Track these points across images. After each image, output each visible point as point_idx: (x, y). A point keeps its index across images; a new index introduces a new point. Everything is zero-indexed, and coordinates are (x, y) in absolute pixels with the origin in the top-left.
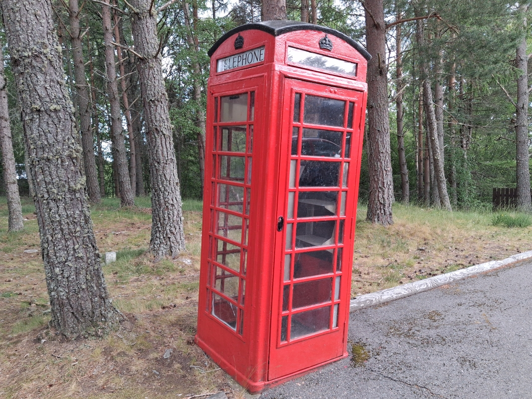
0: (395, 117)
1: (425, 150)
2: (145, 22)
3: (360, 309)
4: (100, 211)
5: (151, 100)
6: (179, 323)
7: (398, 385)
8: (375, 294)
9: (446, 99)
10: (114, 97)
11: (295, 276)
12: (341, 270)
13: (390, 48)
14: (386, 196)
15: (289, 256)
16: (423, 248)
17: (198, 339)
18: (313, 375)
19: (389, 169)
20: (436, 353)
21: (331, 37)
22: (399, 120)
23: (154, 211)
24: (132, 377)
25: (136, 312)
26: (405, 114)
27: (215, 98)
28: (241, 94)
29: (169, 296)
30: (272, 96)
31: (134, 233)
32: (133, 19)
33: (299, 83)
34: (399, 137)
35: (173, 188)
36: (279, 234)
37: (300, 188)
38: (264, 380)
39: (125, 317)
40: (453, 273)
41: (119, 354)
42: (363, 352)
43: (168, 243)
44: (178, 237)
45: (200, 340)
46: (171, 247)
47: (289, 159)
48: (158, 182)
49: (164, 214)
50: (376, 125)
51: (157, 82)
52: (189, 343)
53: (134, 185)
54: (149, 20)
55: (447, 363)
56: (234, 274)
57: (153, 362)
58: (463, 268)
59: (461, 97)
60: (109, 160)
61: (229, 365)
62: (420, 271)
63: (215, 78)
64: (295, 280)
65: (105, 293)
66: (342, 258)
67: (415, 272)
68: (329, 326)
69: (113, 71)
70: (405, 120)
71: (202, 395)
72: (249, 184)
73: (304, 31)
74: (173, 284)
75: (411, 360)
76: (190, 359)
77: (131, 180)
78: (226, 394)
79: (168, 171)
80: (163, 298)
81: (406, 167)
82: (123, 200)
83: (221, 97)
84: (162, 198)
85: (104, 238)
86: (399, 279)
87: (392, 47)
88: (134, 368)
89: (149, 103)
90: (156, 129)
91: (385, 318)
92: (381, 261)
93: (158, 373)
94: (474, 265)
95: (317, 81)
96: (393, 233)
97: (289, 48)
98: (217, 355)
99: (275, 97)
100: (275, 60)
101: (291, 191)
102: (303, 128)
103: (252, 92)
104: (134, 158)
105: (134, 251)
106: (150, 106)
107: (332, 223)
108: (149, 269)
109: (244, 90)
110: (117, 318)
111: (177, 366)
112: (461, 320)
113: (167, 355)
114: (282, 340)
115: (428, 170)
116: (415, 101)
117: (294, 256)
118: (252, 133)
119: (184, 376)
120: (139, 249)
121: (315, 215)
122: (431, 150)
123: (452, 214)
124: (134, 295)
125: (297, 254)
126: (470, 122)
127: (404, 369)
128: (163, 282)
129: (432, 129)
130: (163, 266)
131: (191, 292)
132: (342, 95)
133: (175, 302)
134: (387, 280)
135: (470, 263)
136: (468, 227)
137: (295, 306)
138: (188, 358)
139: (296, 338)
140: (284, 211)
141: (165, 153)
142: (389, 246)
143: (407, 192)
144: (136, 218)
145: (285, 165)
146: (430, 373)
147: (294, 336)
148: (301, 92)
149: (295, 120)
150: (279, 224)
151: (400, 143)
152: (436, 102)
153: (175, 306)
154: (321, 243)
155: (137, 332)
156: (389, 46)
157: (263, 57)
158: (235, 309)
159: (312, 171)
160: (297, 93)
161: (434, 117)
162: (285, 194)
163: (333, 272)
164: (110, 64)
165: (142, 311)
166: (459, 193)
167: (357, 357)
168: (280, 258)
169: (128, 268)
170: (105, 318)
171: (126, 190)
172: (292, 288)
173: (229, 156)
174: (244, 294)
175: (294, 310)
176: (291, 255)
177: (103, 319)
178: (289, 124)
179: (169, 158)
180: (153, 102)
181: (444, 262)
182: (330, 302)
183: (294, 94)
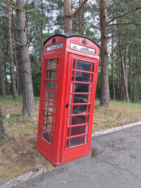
0: (111, 70)
1: (121, 81)
2: (22, 33)
3: (96, 137)
4: (5, 100)
5: (24, 61)
6: (31, 140)
7: (108, 165)
8: (101, 131)
9: (129, 64)
10: (12, 60)
11: (72, 125)
12: (89, 123)
13: (110, 46)
14: (106, 97)
15: (70, 117)
16: (119, 116)
17: (37, 147)
18: (78, 160)
19: (108, 88)
20: (122, 153)
21: (87, 40)
22: (112, 71)
23: (24, 100)
24: (12, 160)
25: (15, 136)
26: (114, 69)
27: (45, 60)
28: (54, 59)
29: (28, 131)
30: (65, 60)
31: (17, 108)
32: (18, 32)
33: (75, 56)
34: (112, 77)
35: (31, 92)
36: (66, 109)
37: (74, 93)
38: (60, 162)
39: (11, 138)
40: (129, 125)
41: (7, 152)
42: (96, 152)
43: (29, 112)
44: (32, 110)
45: (38, 147)
46: (29, 113)
47: (71, 82)
48: (25, 90)
49: (27, 101)
50: (103, 72)
51: (26, 54)
52: (33, 148)
53: (18, 91)
54: (24, 33)
55: (126, 157)
56: (50, 123)
57: (20, 155)
58: (133, 123)
59: (134, 63)
60: (10, 82)
61: (48, 156)
62: (118, 124)
63: (46, 53)
64: (72, 126)
65: (4, 129)
66: (89, 118)
67: (116, 124)
68: (84, 143)
69: (11, 50)
70: (114, 71)
71: (37, 167)
72: (56, 91)
73: (77, 37)
74: (29, 127)
75: (113, 156)
76: (34, 154)
77: (17, 89)
78: (46, 167)
79: (29, 86)
80: (26, 132)
81: (114, 87)
82: (14, 97)
83: (47, 60)
84: (27, 96)
85: (6, 110)
86: (110, 126)
87: (110, 45)
88: (13, 157)
89: (23, 62)
90: (25, 71)
91: (104, 140)
92: (104, 120)
93: (21, 159)
94: (137, 122)
95: (81, 55)
96: (109, 110)
97: (71, 43)
98: (43, 152)
99: (66, 60)
100: (66, 47)
101: (71, 94)
102: (76, 71)
103: (58, 58)
104: (18, 82)
105: (16, 115)
106: (23, 63)
107: (86, 105)
108: (21, 121)
109: (55, 57)
110: (8, 138)
111: (28, 156)
112: (131, 141)
113: (25, 152)
114: (67, 147)
115: (122, 88)
116: (118, 64)
117: (72, 117)
118: (58, 73)
119: (31, 160)
120: (18, 114)
121: (80, 103)
122: (123, 81)
123: (130, 104)
124: (15, 130)
125: (73, 117)
126: (137, 72)
127: (110, 159)
128: (26, 126)
129: (123, 74)
130: (26, 120)
131: (36, 129)
132: (90, 60)
133: (30, 133)
134: (106, 127)
135: (135, 121)
136: (135, 108)
137: (72, 135)
138: (33, 153)
139: (72, 147)
140: (69, 101)
141: (28, 80)
142: (107, 115)
143: (115, 96)
144: (18, 103)
145: (69, 84)
146: (120, 160)
147: (71, 146)
148: (75, 59)
149: (73, 69)
150: (67, 105)
151: (112, 79)
152: (125, 65)
153: (29, 135)
154: (82, 113)
155: (15, 144)
156: (109, 45)
157: (62, 46)
158: (50, 136)
159: (79, 87)
160: (74, 59)
161: (124, 70)
162: (69, 95)
163: (86, 123)
164: (10, 48)
165: (17, 136)
166: (133, 97)
167: (94, 154)
168: (67, 118)
169: (14, 121)
170: (3, 138)
171: (15, 93)
172: (71, 129)
173: (50, 81)
174: (53, 131)
175: (71, 137)
176: (71, 117)
177: (2, 139)
178: (71, 70)
179: (30, 81)
180: (25, 61)
181: (126, 121)
182: (84, 134)
183: (73, 60)
